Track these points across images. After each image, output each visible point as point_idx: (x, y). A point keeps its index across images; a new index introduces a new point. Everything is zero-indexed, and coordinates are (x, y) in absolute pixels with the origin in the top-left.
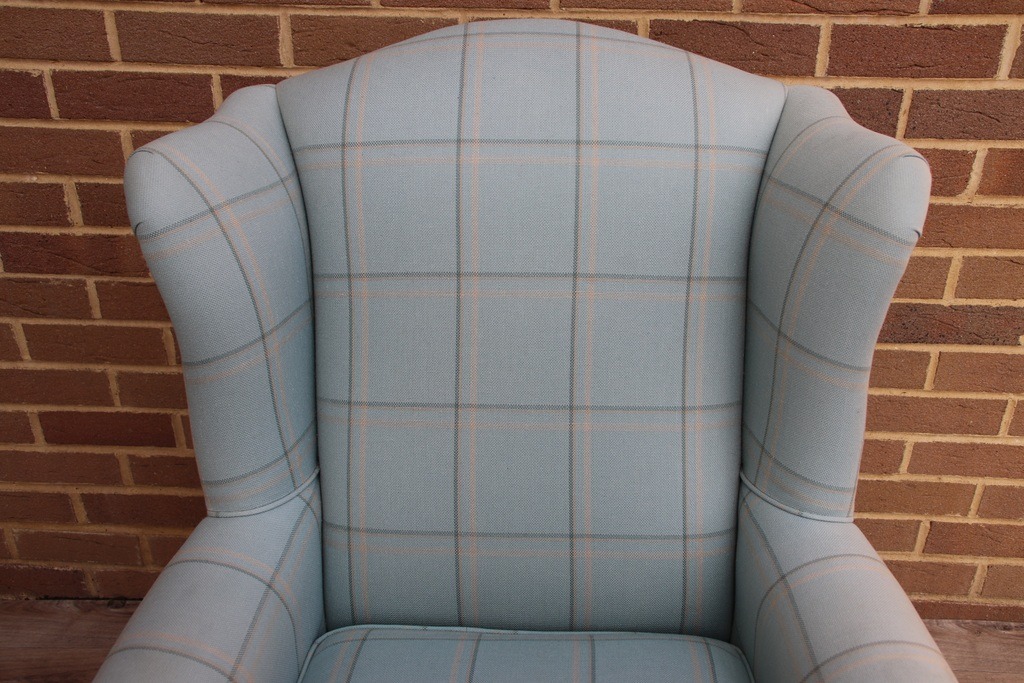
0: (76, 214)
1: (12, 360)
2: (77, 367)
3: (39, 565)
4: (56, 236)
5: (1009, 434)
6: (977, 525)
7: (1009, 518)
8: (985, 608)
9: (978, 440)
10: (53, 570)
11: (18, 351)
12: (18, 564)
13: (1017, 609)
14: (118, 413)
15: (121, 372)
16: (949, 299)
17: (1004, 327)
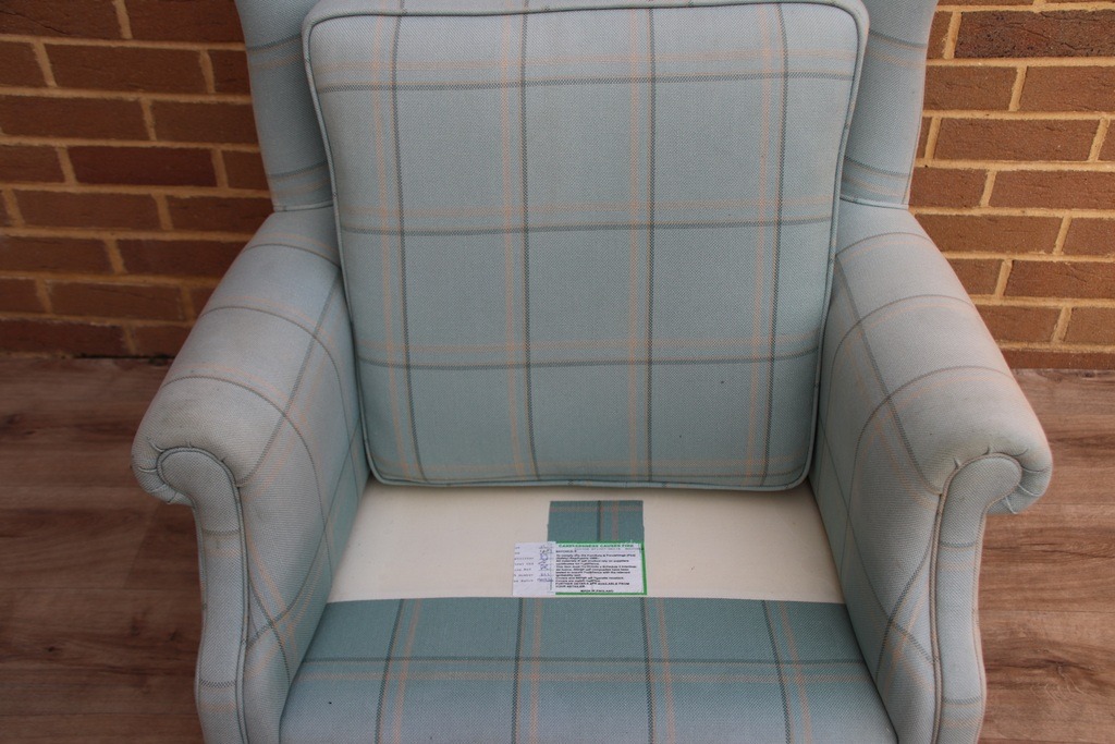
1: (36, 86)
2: (107, 95)
3: (75, 320)
5: (1100, 159)
6: (1062, 264)
7: (1097, 254)
8: (1068, 355)
9: (1066, 167)
10: (89, 326)
11: (41, 75)
12: (51, 317)
13: (1100, 355)
14: (154, 148)
15: (155, 102)
16: (1038, 5)
17: (1102, 34)
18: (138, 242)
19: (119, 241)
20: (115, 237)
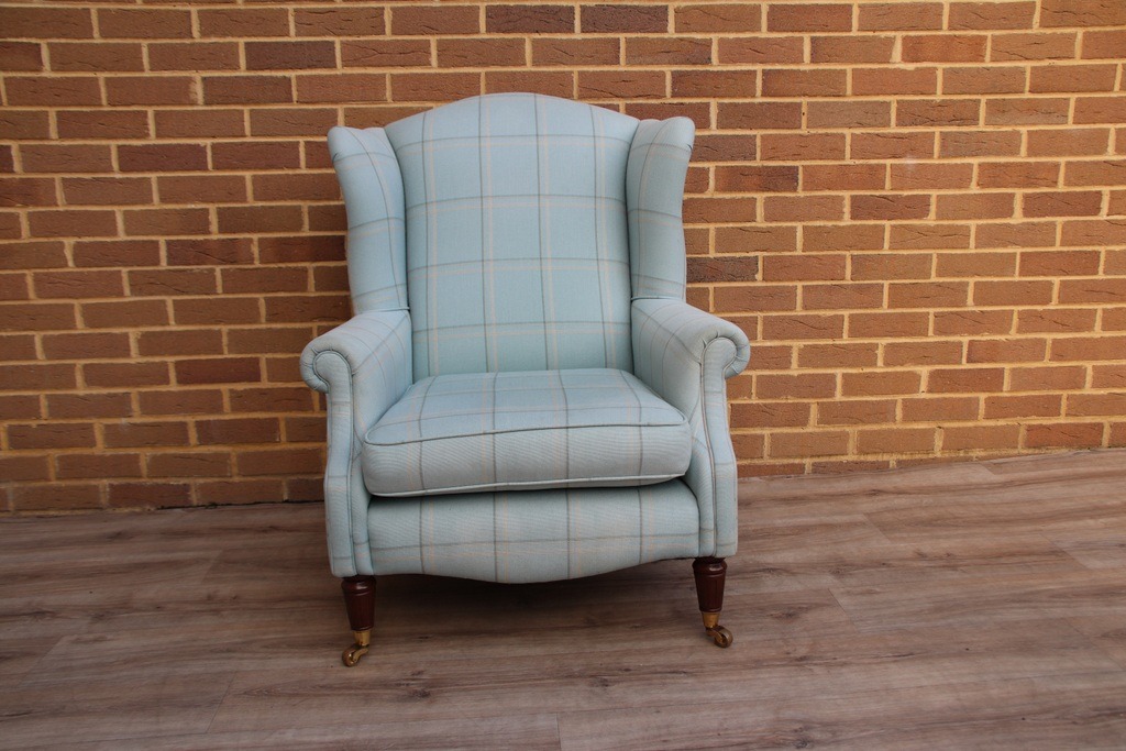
0: (214, 227)
1: (163, 325)
2: (203, 327)
3: (160, 481)
4: (201, 241)
5: (763, 338)
6: (758, 405)
7: (776, 397)
8: (774, 466)
10: (169, 485)
11: (167, 318)
12: (146, 481)
13: (793, 465)
14: (226, 359)
15: (230, 330)
16: (712, 254)
17: (745, 269)
18: (209, 422)
19: (197, 422)
20: (194, 420)
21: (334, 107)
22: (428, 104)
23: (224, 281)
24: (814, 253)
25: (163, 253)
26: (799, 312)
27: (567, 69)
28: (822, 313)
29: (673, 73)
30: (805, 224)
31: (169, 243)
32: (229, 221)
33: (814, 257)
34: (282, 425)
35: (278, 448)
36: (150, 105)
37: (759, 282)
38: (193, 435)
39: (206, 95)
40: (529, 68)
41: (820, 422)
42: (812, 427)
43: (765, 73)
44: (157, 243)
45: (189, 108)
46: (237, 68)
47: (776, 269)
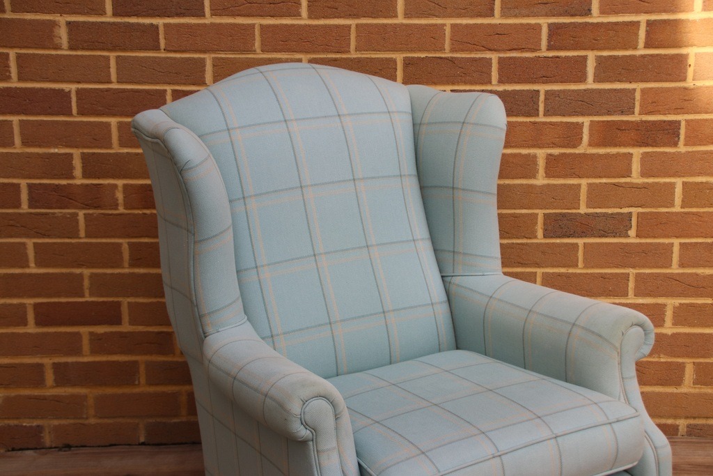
0: (78, 171)
1: (23, 267)
2: (64, 271)
3: (13, 422)
4: (64, 185)
10: (22, 426)
11: (27, 261)
13: (665, 426)
14: (86, 302)
15: (92, 274)
16: (583, 209)
17: (619, 225)
18: (66, 364)
19: (54, 363)
20: (51, 361)
21: (202, 56)
22: (298, 56)
23: (86, 226)
24: (694, 210)
25: (24, 196)
26: (675, 269)
27: (439, 21)
28: (700, 271)
29: (550, 25)
30: (685, 179)
31: (30, 186)
32: (93, 166)
33: (693, 214)
34: (142, 368)
35: (137, 390)
36: (12, 47)
37: (632, 238)
38: (50, 377)
39: (70, 40)
40: (400, 20)
41: (696, 382)
42: (688, 387)
43: (649, 23)
44: (18, 186)
45: (53, 52)
46: (103, 13)
47: (650, 225)
